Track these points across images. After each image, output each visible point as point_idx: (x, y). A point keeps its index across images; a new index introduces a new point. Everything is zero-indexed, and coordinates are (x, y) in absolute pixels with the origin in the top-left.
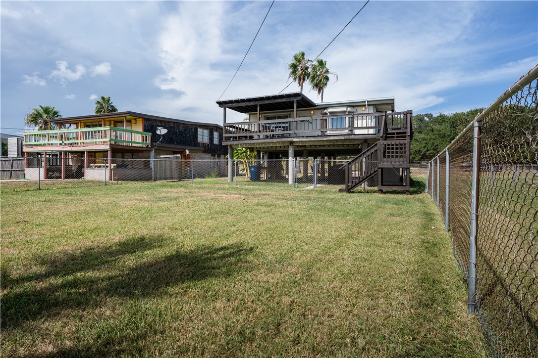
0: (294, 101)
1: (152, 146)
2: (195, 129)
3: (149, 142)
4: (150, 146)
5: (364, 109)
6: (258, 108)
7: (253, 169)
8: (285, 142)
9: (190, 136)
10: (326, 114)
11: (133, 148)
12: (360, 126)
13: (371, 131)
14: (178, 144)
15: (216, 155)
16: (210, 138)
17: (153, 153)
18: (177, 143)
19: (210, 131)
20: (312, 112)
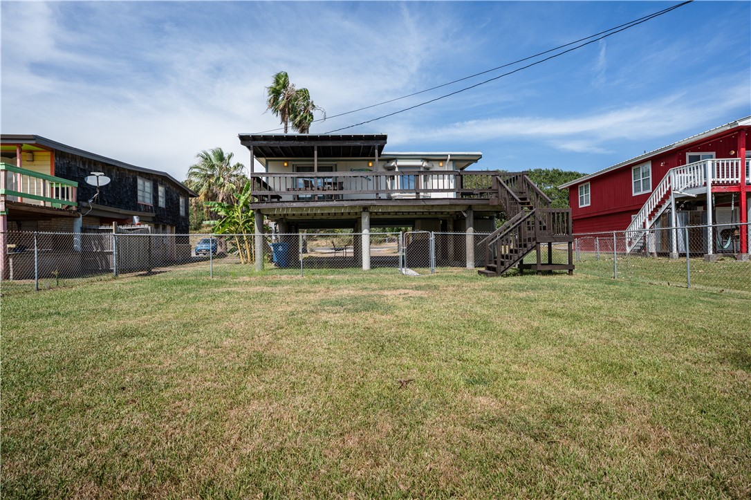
0: (374, 146)
1: (79, 209)
2: (133, 179)
3: (72, 199)
4: (74, 208)
5: (441, 164)
6: (316, 152)
7: (280, 249)
8: (355, 206)
9: (127, 191)
10: (393, 168)
11: (48, 212)
12: (435, 187)
13: (452, 195)
14: (110, 204)
15: (161, 227)
16: (154, 196)
17: (79, 222)
18: (108, 203)
19: (154, 184)
20: (370, 164)
